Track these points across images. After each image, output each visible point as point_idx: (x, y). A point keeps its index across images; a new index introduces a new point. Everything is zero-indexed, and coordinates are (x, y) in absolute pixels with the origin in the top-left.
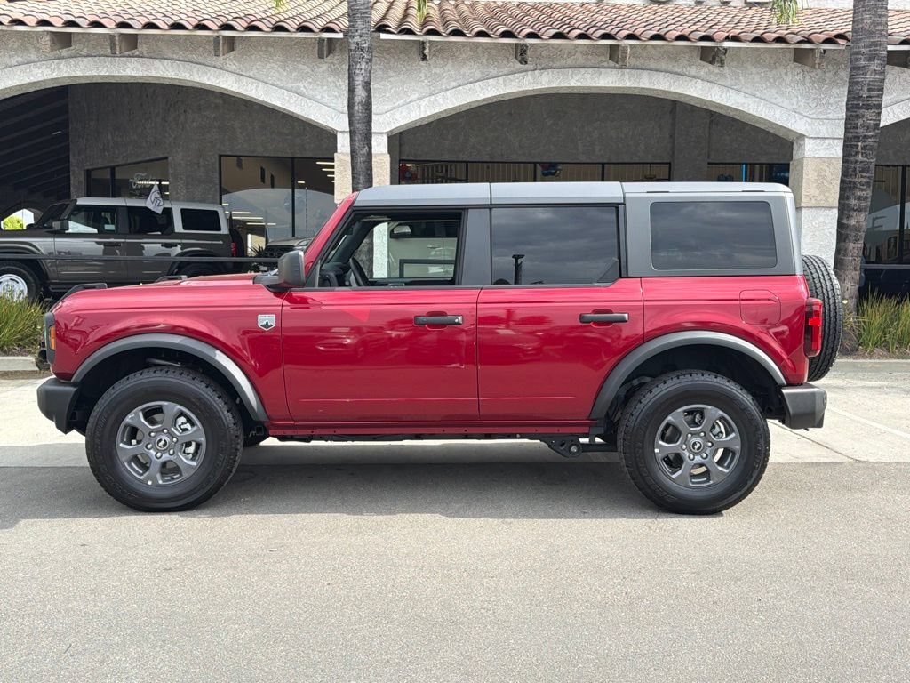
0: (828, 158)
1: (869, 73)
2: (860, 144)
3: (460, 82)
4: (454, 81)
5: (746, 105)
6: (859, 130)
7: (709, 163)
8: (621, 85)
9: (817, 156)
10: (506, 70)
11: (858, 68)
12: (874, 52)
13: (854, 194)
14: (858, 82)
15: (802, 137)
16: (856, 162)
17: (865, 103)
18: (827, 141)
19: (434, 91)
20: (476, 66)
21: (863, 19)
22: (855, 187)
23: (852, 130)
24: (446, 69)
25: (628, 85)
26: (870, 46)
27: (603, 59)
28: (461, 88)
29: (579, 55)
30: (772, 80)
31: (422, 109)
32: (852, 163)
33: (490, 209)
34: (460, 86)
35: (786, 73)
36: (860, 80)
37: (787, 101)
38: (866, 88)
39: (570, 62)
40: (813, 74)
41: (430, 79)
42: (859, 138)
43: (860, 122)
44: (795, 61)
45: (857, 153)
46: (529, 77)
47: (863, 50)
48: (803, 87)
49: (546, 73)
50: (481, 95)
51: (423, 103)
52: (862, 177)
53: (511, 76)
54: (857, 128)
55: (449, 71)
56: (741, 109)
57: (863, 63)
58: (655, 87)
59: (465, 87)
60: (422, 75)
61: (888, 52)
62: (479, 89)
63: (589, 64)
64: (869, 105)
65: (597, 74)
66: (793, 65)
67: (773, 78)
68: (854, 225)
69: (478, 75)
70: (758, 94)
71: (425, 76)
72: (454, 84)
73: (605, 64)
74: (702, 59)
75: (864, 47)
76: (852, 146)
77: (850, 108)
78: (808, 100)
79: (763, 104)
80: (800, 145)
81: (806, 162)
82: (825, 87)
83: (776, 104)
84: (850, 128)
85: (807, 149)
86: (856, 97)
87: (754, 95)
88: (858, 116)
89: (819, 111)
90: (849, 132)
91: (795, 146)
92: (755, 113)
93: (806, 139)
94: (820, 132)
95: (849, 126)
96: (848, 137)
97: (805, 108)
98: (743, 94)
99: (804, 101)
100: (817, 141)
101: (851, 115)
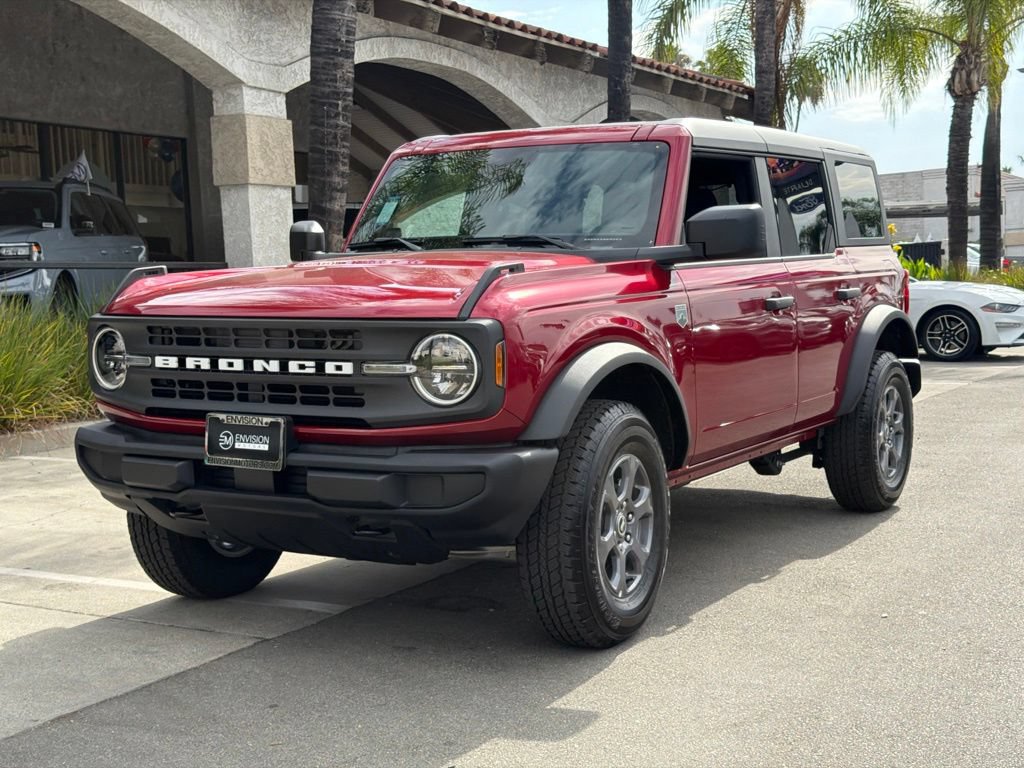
0: (266, 117)
1: (346, 10)
2: (340, 102)
5: (181, 28)
6: (338, 84)
9: (256, 113)
13: (336, 169)
14: (334, 19)
15: (238, 83)
16: (337, 126)
17: (344, 49)
18: (264, 94)
22: (337, 160)
23: (330, 83)
32: (331, 127)
36: (337, 17)
37: (220, 30)
38: (344, 29)
43: (340, 74)
45: (337, 115)
48: (232, 13)
52: (344, 147)
54: (336, 80)
56: (176, 32)
64: (348, 52)
68: (338, 211)
70: (190, 14)
76: (330, 105)
77: (325, 53)
78: (239, 32)
79: (198, 30)
80: (230, 95)
81: (247, 120)
82: (255, 16)
83: (210, 31)
84: (326, 80)
85: (246, 102)
86: (329, 40)
87: (186, 14)
88: (335, 65)
89: (253, 49)
90: (324, 85)
91: (217, 96)
92: (191, 42)
93: (244, 88)
94: (256, 80)
95: (324, 77)
96: (323, 93)
97: (238, 43)
98: (175, 10)
99: (236, 33)
100: (254, 92)
101: (326, 63)
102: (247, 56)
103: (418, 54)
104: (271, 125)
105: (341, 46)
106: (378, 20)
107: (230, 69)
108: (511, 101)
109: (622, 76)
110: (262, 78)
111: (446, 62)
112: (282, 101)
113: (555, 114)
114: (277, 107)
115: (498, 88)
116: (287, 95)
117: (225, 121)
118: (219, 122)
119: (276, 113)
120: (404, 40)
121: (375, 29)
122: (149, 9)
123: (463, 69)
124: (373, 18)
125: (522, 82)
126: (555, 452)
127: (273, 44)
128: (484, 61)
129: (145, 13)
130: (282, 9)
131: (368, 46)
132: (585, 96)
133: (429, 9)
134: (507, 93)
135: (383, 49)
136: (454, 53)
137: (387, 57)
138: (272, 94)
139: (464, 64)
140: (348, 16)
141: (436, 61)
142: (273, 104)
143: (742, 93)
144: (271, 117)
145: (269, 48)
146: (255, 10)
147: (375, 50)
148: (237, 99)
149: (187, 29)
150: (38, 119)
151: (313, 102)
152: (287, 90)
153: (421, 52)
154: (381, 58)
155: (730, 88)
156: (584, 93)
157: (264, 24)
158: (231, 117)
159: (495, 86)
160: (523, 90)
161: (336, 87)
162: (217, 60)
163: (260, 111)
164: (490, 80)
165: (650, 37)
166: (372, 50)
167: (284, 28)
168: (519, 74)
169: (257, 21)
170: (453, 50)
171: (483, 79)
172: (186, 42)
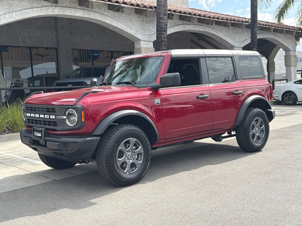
0: (147, 48)
2: (163, 43)
3: (22, 8)
4: (19, 7)
6: (163, 39)
7: (72, 49)
8: (84, 16)
9: (144, 47)
10: (40, 5)
11: (161, 18)
12: (165, 13)
14: (161, 22)
15: (139, 40)
18: (147, 42)
19: (10, 11)
20: (28, 2)
21: (161, 1)
24: (15, 2)
25: (87, 16)
26: (164, 11)
27: (76, 5)
28: (23, 11)
29: (67, 2)
30: (130, 20)
31: (7, 19)
33: (205, 58)
34: (21, 10)
35: (133, 17)
37: (134, 27)
38: (164, 25)
39: (64, 5)
40: (141, 18)
41: (8, 6)
42: (163, 41)
43: (163, 36)
44: (135, 13)
45: (162, 46)
46: (50, 9)
47: (162, 12)
48: (138, 23)
49: (57, 8)
50: (32, 15)
51: (7, 16)
53: (43, 8)
54: (162, 38)
55: (16, 3)
56: (122, 29)
57: (162, 16)
58: (95, 18)
59: (25, 10)
60: (4, 3)
61: (168, 13)
62: (30, 12)
63: (72, 6)
64: (165, 30)
65: (75, 11)
66: (135, 14)
67: (130, 19)
69: (29, 6)
70: (126, 24)
71: (6, 4)
72: (19, 9)
73: (77, 7)
74: (109, 9)
75: (162, 11)
76: (161, 44)
77: (159, 31)
78: (140, 27)
79: (128, 28)
80: (138, 43)
81: (142, 49)
82: (144, 23)
83: (132, 28)
84: (160, 38)
85: (141, 44)
86: (160, 28)
87: (125, 24)
88: (162, 34)
89: (143, 31)
90: (159, 39)
91: (135, 43)
92: (127, 31)
93: (141, 41)
94: (145, 39)
95: (159, 37)
96: (159, 41)
97: (140, 30)
98: (122, 24)
99: (139, 28)
100: (144, 42)
101: (160, 34)
102: (142, 33)
103: (192, 28)
104: (148, 50)
105: (163, 29)
106: (180, 21)
107: (137, 37)
108: (222, 38)
109: (254, 29)
110: (146, 38)
111: (201, 30)
112: (152, 43)
113: (236, 40)
114: (150, 45)
115: (218, 35)
116: (153, 42)
117: (137, 49)
118: (136, 50)
119: (150, 47)
120: (188, 25)
121: (179, 23)
122: (115, 24)
123: (206, 31)
124: (179, 20)
125: (225, 33)
126: (99, 138)
127: (150, 30)
128: (213, 28)
129: (114, 25)
130: (152, 21)
131: (177, 28)
132: (247, 35)
133: (192, 17)
134: (220, 36)
135: (182, 28)
136: (204, 27)
137: (183, 30)
138: (149, 42)
139: (207, 30)
140: (165, 21)
141: (198, 30)
142: (149, 45)
143: (299, 30)
144: (149, 48)
145: (148, 30)
146: (144, 22)
147: (179, 28)
148: (139, 44)
149: (125, 28)
150: (111, 50)
151: (157, 43)
152: (153, 41)
153: (193, 28)
154: (181, 30)
155: (294, 29)
156: (246, 34)
157: (147, 25)
158: (139, 48)
159: (216, 35)
160: (226, 35)
161: (162, 39)
162: (134, 35)
163: (145, 46)
164: (215, 33)
165: (277, 16)
166: (178, 28)
167: (153, 25)
168: (224, 31)
169: (145, 24)
170: (203, 26)
171: (213, 33)
172: (125, 31)
